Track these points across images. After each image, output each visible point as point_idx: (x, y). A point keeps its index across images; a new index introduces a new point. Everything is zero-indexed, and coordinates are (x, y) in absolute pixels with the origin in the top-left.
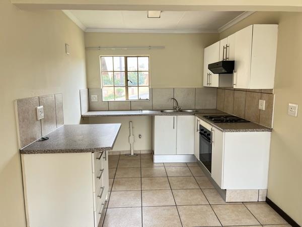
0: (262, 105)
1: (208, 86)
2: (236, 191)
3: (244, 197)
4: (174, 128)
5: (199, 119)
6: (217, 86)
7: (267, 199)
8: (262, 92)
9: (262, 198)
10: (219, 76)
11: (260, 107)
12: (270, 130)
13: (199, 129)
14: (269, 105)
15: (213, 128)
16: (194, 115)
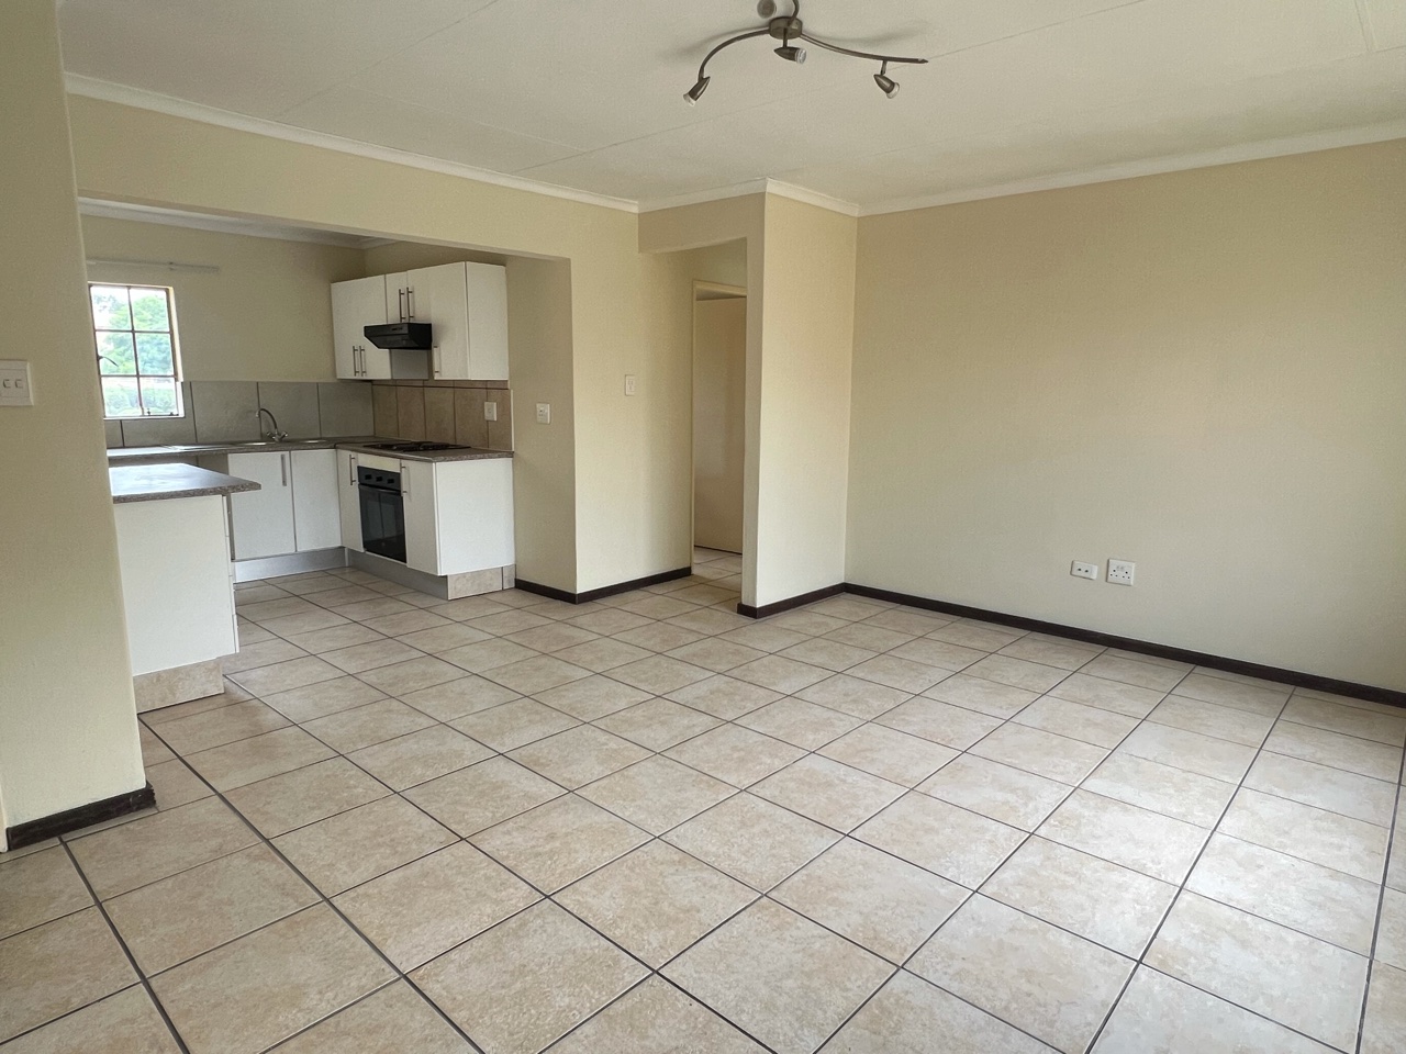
0: (492, 411)
1: (358, 377)
2: (464, 575)
3: (479, 585)
4: (284, 483)
5: (353, 454)
6: (389, 377)
7: (517, 581)
8: (488, 387)
9: (509, 582)
10: (390, 353)
11: (487, 416)
12: (511, 454)
13: (355, 477)
14: (504, 410)
15: (404, 463)
16: (335, 448)
